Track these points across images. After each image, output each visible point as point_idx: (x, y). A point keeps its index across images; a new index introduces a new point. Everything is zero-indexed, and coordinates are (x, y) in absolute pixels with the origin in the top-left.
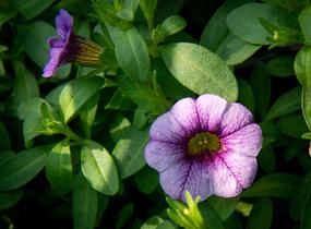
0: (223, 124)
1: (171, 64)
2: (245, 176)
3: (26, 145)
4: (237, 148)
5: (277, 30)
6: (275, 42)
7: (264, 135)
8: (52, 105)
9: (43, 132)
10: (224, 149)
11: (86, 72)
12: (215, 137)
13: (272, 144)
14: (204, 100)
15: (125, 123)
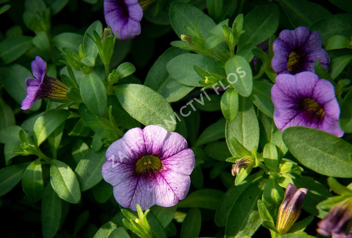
0: (165, 149)
1: (123, 101)
2: (181, 190)
3: (6, 163)
4: (175, 168)
5: (208, 75)
6: (206, 85)
7: (196, 158)
8: (27, 131)
9: (20, 153)
10: (165, 168)
11: (54, 106)
12: (157, 159)
13: (201, 165)
14: (149, 130)
15: (84, 147)
